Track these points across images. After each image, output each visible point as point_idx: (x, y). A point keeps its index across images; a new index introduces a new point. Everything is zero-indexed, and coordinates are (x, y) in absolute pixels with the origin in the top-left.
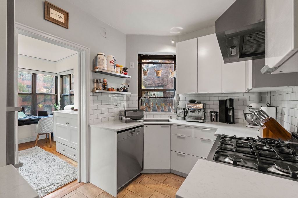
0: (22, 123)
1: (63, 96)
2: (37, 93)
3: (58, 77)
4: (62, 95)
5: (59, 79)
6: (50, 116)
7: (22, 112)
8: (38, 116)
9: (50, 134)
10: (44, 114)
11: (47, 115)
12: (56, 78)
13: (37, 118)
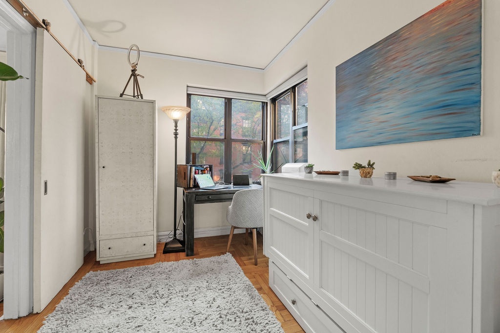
0: (206, 199)
1: (276, 143)
2: (232, 138)
3: (267, 103)
4: (275, 141)
5: (270, 107)
6: (253, 187)
7: (209, 175)
8: (234, 185)
9: (255, 232)
10: (242, 181)
11: (249, 185)
12: (264, 104)
13: (232, 189)
